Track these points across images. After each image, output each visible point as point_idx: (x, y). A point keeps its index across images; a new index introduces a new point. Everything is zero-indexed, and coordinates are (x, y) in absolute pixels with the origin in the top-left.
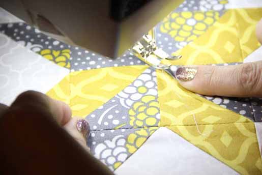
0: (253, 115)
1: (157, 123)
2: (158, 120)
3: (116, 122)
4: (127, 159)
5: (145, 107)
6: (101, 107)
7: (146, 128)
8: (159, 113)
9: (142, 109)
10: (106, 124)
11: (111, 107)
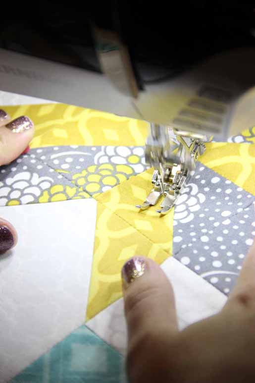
2: (100, 191)
4: (29, 203)
5: (110, 174)
7: (80, 190)
8: (113, 187)
9: (105, 173)
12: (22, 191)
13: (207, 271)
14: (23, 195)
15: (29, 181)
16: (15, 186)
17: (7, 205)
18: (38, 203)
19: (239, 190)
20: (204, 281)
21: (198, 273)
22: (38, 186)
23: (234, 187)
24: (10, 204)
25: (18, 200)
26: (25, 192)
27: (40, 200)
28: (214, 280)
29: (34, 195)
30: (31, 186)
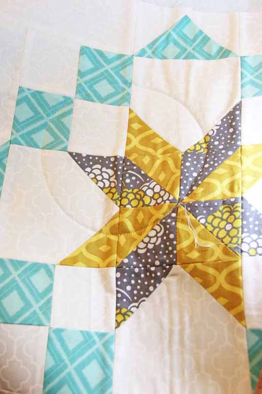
0: (122, 267)
1: (123, 205)
2: (125, 206)
3: (128, 181)
4: (99, 187)
5: (139, 198)
6: (143, 172)
7: (120, 199)
8: (132, 207)
9: (138, 197)
10: (127, 175)
11: (143, 178)
12: (103, 178)
13: (121, 288)
14: (101, 181)
15: (110, 177)
16: (103, 174)
17: (92, 179)
18: (102, 190)
19: (175, 252)
20: (115, 292)
21: (117, 286)
22: (110, 182)
23: (174, 248)
24: (94, 179)
25: (98, 181)
26: (104, 180)
27: (105, 190)
28: (119, 295)
29: (105, 185)
30: (108, 180)
